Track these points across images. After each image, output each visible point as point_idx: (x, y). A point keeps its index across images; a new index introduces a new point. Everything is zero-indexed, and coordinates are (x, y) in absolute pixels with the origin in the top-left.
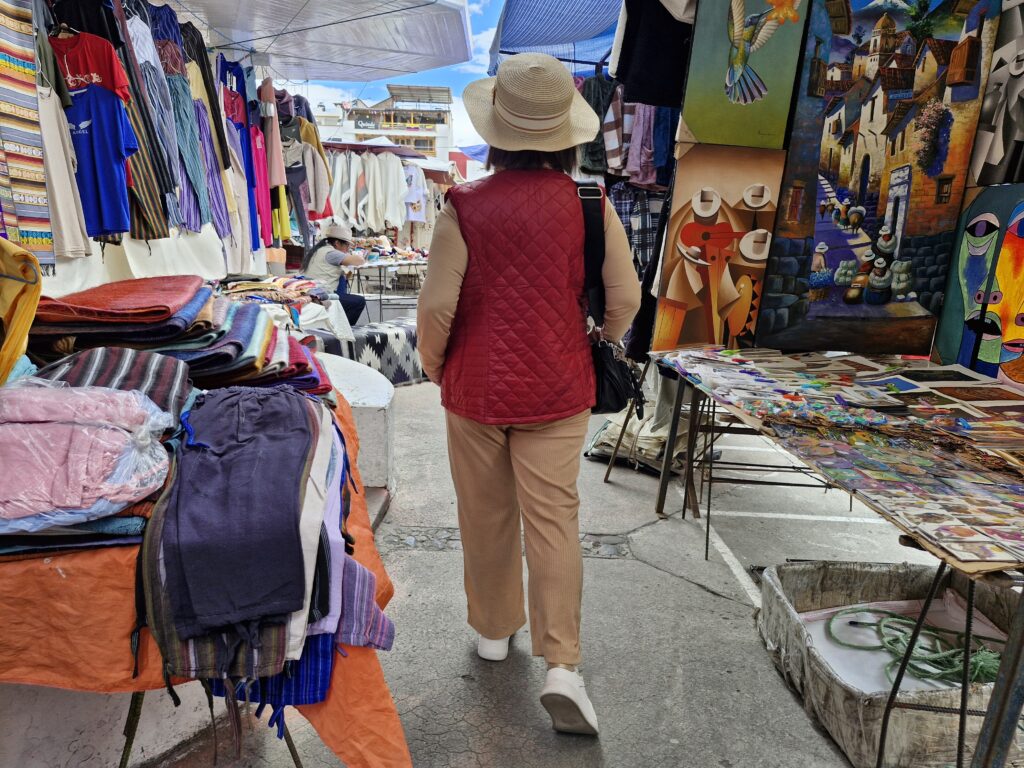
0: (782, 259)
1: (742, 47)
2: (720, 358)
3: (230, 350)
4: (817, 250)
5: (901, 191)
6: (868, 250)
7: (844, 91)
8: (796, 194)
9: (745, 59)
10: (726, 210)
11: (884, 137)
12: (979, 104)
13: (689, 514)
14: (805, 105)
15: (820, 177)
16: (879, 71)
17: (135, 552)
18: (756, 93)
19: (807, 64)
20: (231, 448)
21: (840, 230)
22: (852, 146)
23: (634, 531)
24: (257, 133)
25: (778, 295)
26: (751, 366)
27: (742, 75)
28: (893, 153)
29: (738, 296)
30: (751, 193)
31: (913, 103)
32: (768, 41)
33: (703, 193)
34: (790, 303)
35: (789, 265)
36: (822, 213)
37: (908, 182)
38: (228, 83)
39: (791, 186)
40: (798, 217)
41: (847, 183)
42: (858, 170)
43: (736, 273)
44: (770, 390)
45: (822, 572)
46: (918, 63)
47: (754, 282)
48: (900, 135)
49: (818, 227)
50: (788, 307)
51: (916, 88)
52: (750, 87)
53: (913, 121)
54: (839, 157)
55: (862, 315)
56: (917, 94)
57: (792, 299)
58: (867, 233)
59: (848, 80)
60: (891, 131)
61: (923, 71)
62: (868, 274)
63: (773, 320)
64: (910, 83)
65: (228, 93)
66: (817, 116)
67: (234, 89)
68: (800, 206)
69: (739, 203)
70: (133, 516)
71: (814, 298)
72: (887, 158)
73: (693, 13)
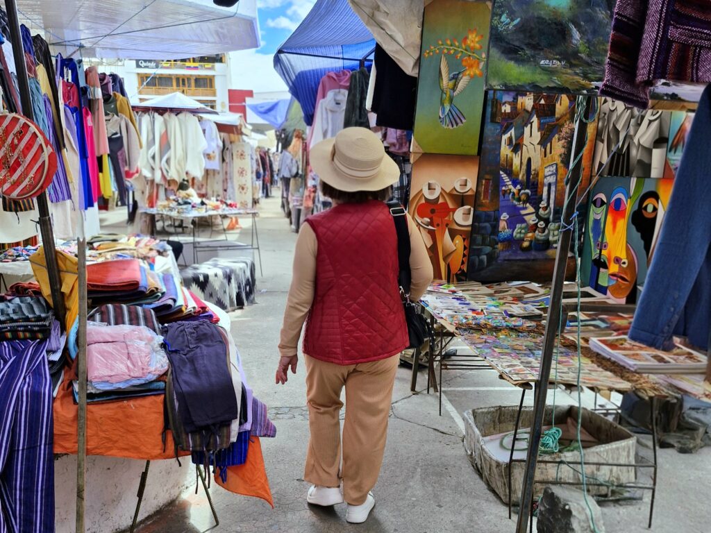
0: (481, 224)
1: (448, 93)
2: (441, 290)
3: (170, 302)
4: (502, 218)
5: (552, 179)
6: (533, 217)
7: (513, 119)
8: (487, 183)
9: (451, 100)
10: (444, 195)
11: (539, 146)
12: (595, 124)
13: (432, 390)
14: (490, 127)
15: (501, 172)
16: (533, 106)
17: (163, 396)
18: (458, 121)
19: (490, 103)
20: (189, 352)
21: (515, 205)
22: (520, 153)
23: (396, 402)
24: (87, 114)
25: (479, 247)
26: (460, 294)
27: (450, 110)
28: (545, 156)
29: (455, 248)
30: (459, 183)
31: (556, 125)
32: (465, 89)
33: (429, 184)
34: (487, 252)
35: (485, 228)
36: (504, 195)
37: (556, 174)
38: (65, 76)
39: (483, 178)
40: (489, 198)
41: (518, 175)
42: (524, 167)
43: (453, 234)
44: (466, 309)
45: (499, 411)
46: (557, 100)
47: (464, 239)
48: (549, 145)
49: (502, 204)
50: (486, 255)
51: (557, 115)
52: (455, 117)
53: (557, 136)
54: (512, 160)
55: (532, 258)
56: (558, 119)
57: (488, 249)
58: (532, 206)
59: (515, 113)
60: (544, 142)
61: (560, 104)
62: (535, 232)
63: (477, 263)
64: (553, 113)
65: (66, 84)
66: (497, 135)
67: (70, 80)
68: (490, 191)
69: (452, 190)
70: (160, 381)
71: (501, 248)
72: (542, 159)
73: (417, 71)
